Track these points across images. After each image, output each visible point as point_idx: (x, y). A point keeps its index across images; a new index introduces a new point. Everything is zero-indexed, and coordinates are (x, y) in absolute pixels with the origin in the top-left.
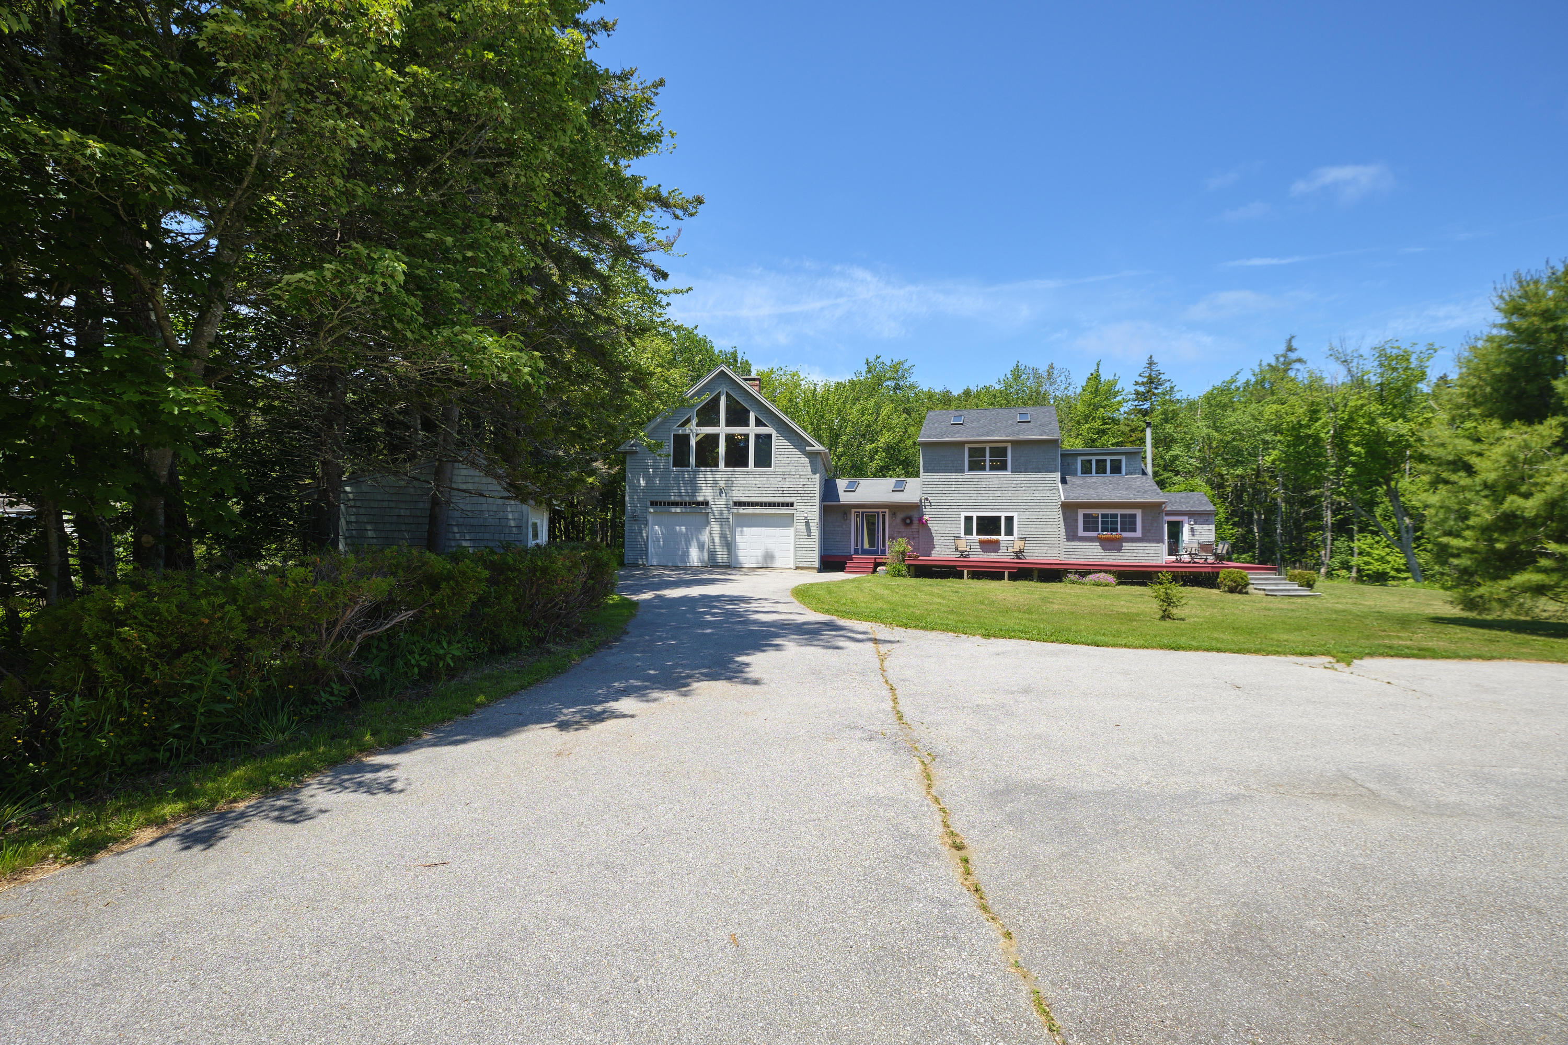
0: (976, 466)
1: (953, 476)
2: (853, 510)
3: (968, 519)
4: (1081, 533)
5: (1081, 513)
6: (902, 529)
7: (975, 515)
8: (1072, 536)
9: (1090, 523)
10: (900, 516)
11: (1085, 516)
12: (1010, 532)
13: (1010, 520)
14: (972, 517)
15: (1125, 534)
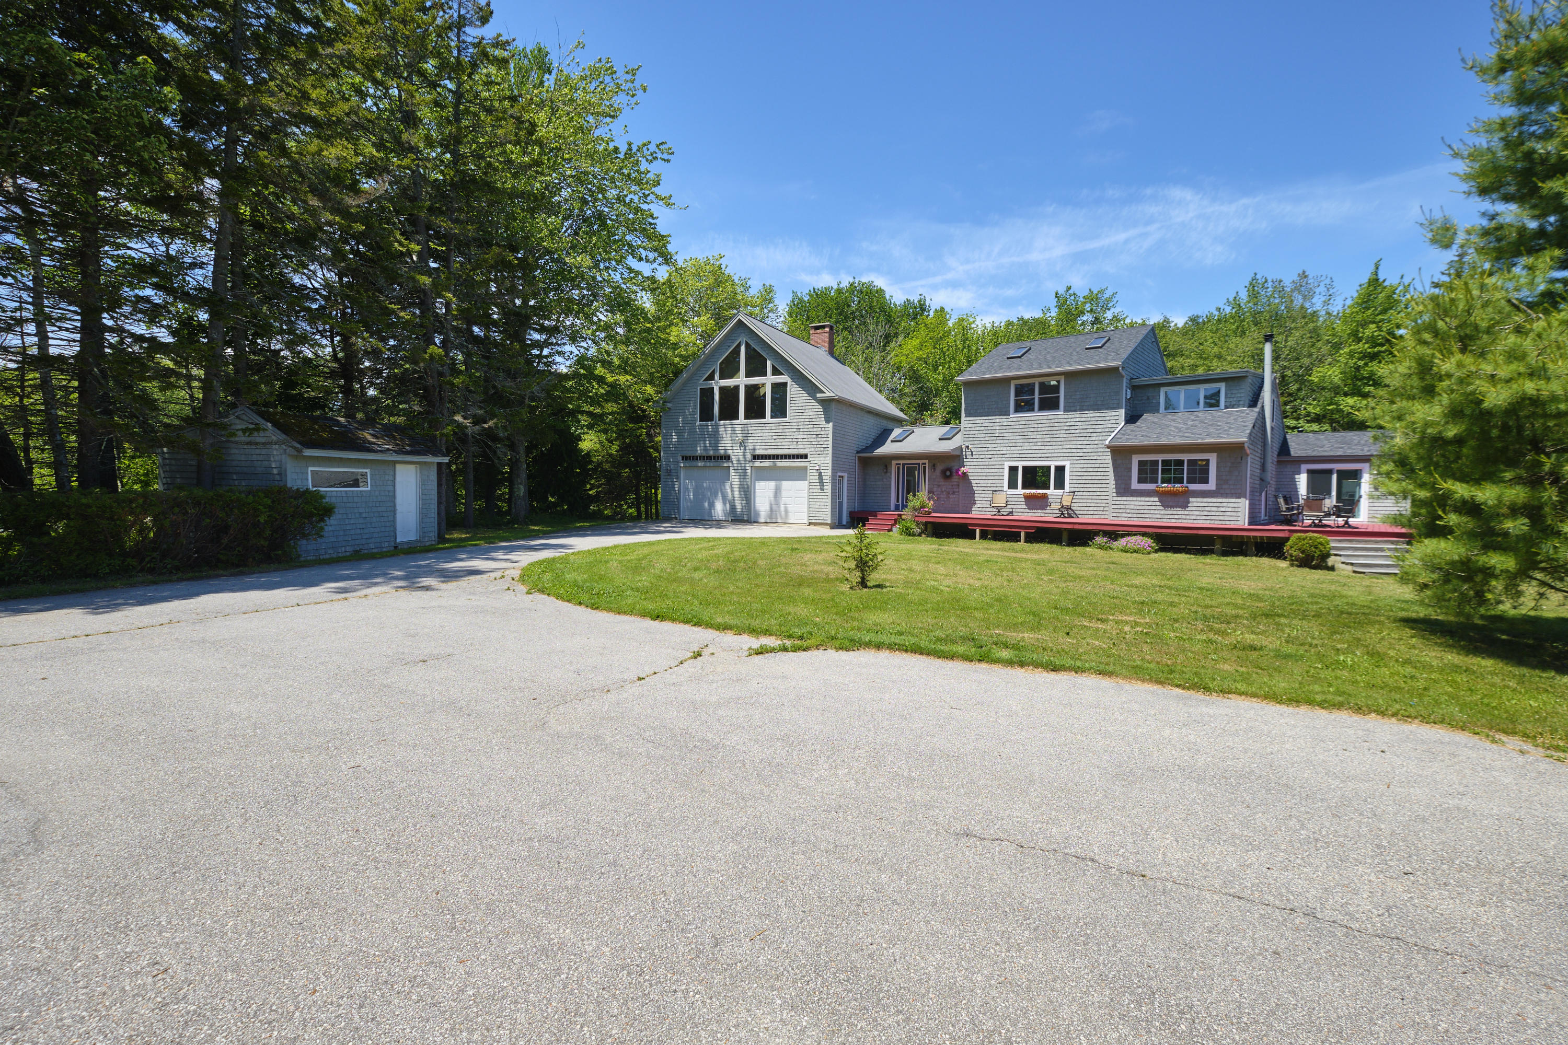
0: (1024, 406)
1: (997, 419)
2: (894, 462)
3: (1013, 470)
4: (1135, 485)
5: (1135, 459)
6: (942, 482)
7: (1020, 465)
8: (1123, 489)
9: (1147, 472)
10: (940, 467)
11: (1141, 463)
12: (1060, 485)
13: (1060, 470)
14: (1017, 467)
15: (1193, 487)
